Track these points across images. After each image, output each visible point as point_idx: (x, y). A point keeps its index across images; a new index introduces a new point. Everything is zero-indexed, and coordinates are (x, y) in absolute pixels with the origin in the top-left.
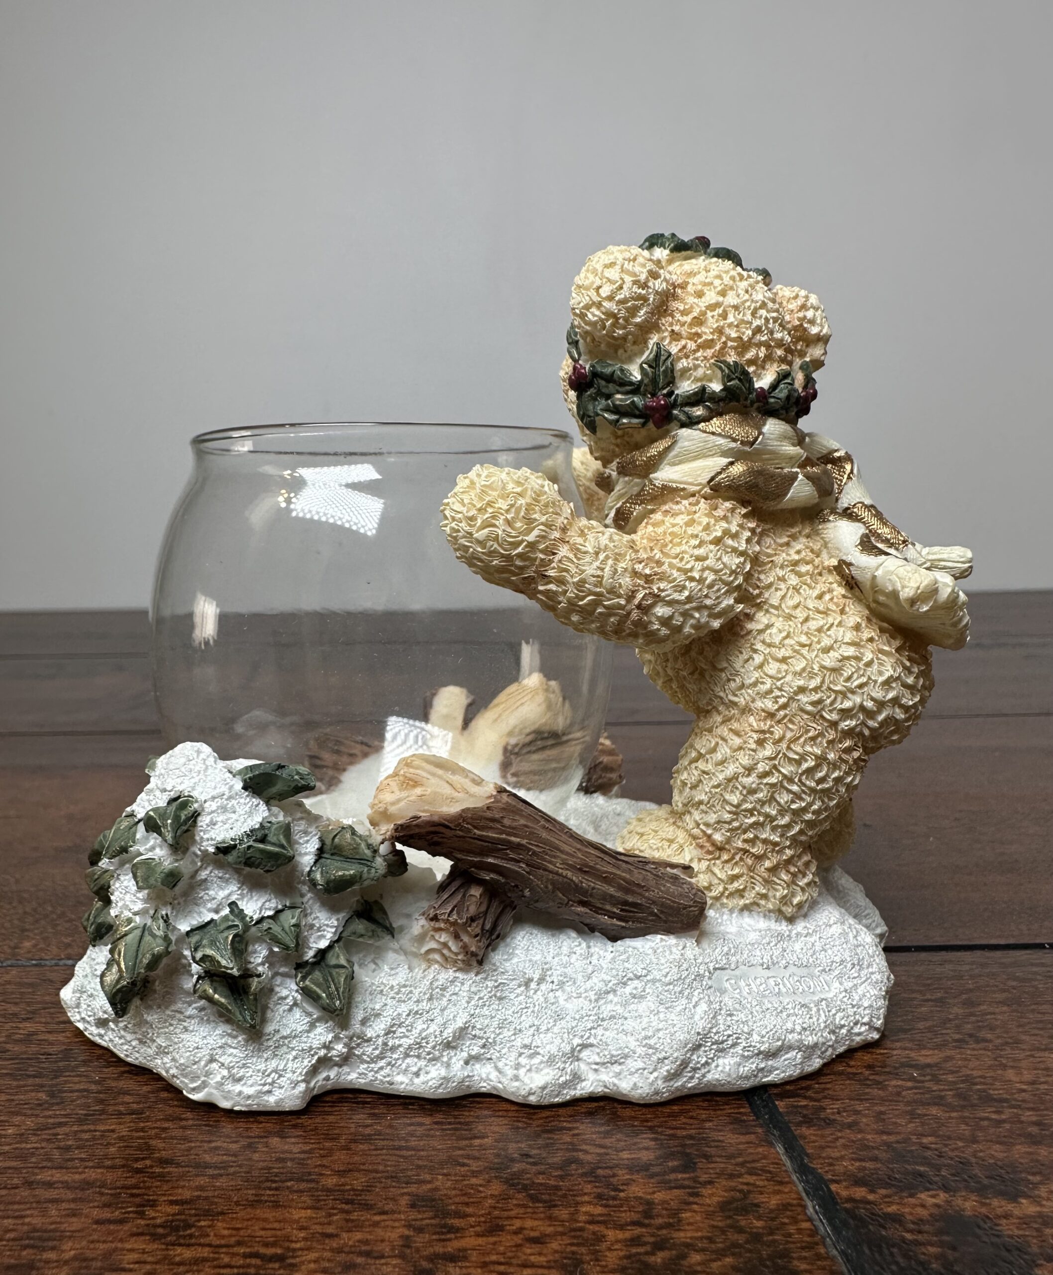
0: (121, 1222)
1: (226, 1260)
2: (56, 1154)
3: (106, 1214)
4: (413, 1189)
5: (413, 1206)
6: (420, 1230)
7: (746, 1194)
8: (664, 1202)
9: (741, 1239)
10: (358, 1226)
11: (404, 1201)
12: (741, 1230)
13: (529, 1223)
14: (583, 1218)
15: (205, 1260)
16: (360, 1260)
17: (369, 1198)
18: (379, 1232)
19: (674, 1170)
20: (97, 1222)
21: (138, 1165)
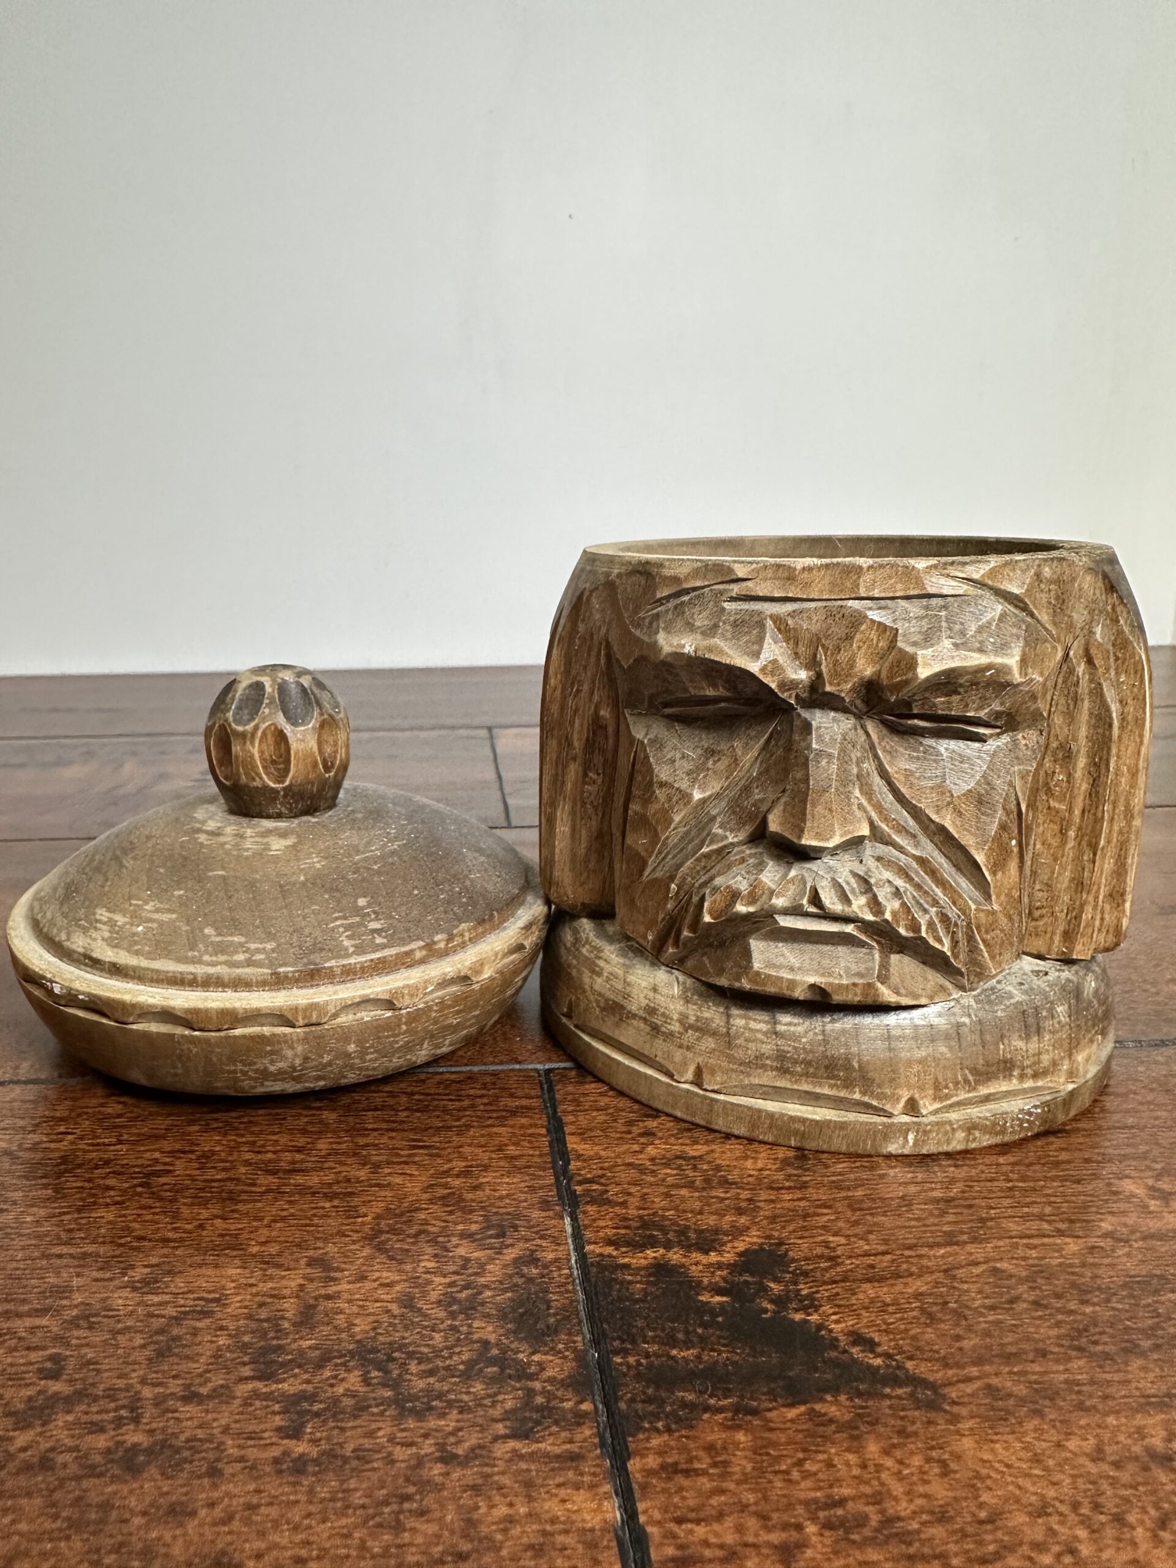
0: (111, 1279)
1: (182, 1302)
2: (63, 1235)
3: (100, 1275)
4: (311, 1253)
5: (309, 1265)
6: (312, 1280)
7: (533, 1251)
8: (478, 1259)
9: (520, 1281)
10: (271, 1278)
11: (303, 1262)
12: (523, 1276)
13: (385, 1274)
14: (420, 1270)
15: (167, 1303)
16: (269, 1300)
17: (280, 1260)
18: (284, 1282)
19: (491, 1237)
20: (96, 1280)
21: (123, 1241)
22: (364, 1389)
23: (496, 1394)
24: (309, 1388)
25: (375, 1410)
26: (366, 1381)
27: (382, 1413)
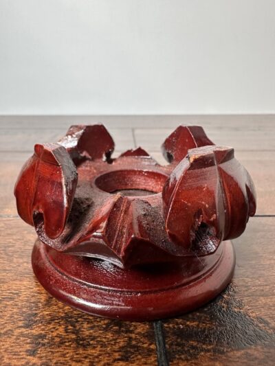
22: (65, 334)
23: (116, 339)
24: (43, 332)
25: (67, 344)
26: (66, 331)
27: (70, 346)
